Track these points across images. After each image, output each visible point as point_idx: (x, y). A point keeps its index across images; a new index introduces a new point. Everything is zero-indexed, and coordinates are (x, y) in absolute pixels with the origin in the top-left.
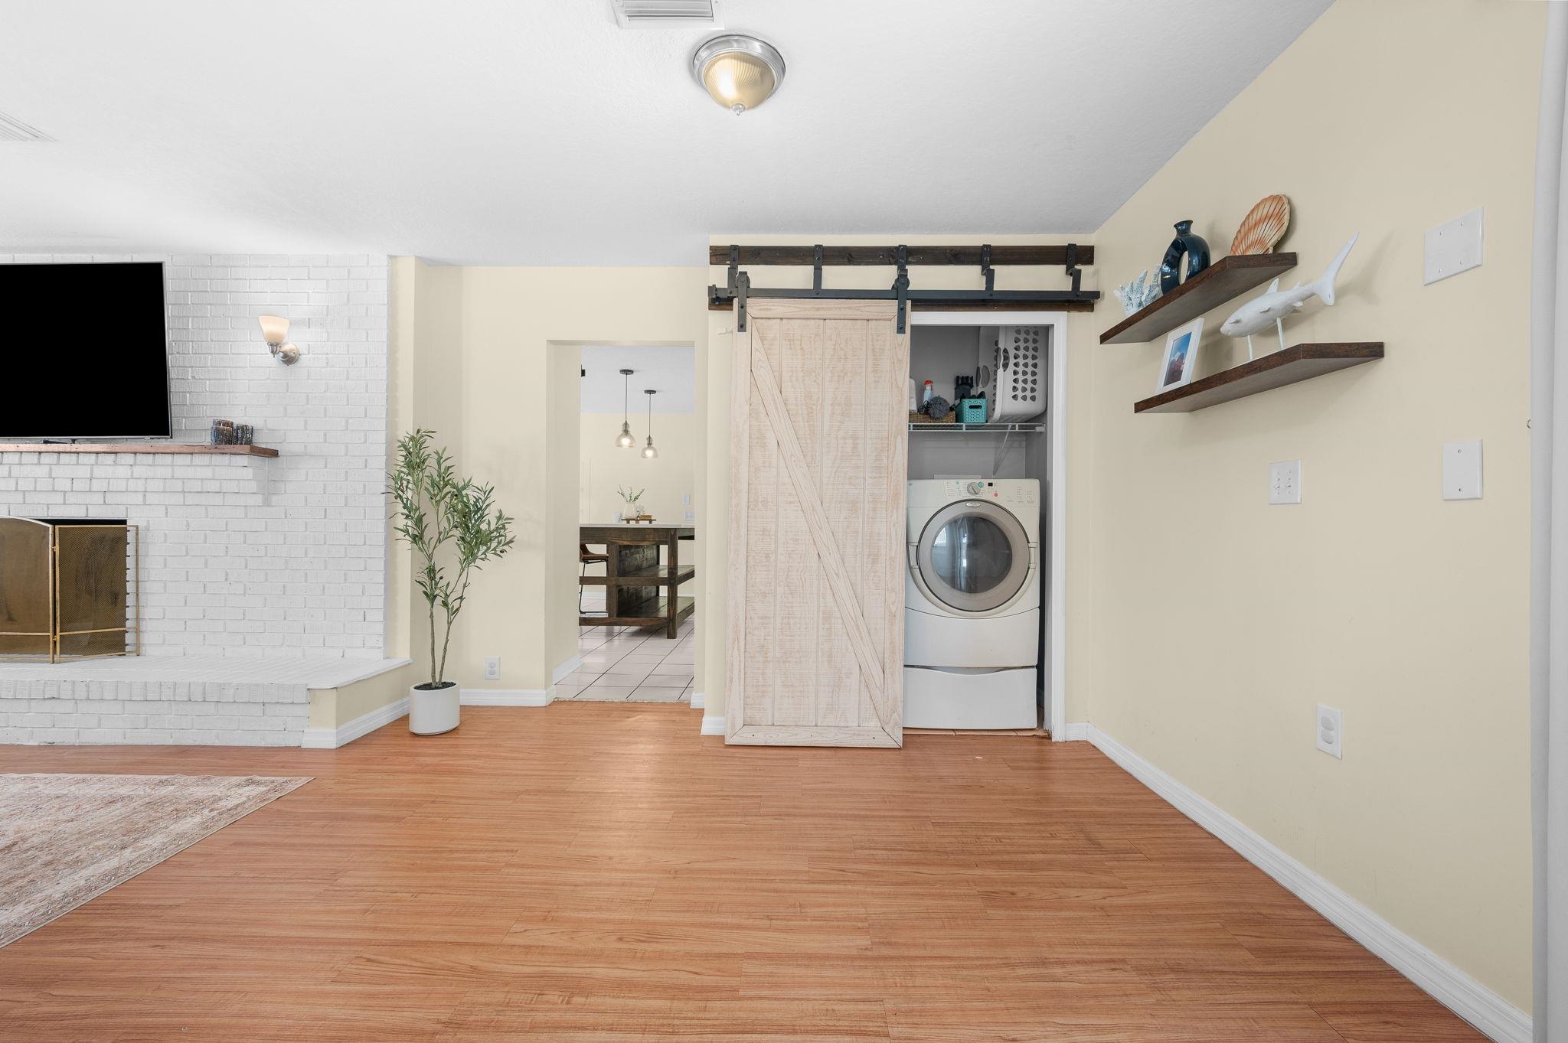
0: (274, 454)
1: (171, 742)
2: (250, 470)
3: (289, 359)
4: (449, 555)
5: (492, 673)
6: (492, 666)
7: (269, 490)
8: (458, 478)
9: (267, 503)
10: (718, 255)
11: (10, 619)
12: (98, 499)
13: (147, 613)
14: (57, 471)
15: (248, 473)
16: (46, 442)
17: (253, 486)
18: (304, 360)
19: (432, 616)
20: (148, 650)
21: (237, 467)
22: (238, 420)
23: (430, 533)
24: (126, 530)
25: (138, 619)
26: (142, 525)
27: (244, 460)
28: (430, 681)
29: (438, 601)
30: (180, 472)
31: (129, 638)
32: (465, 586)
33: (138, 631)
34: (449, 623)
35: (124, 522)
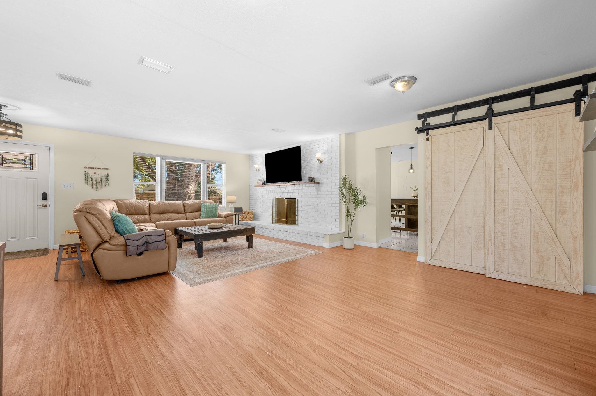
0: (318, 183)
1: (302, 242)
2: (315, 187)
3: (321, 162)
4: (352, 206)
5: (363, 237)
6: (363, 235)
7: (318, 191)
8: (354, 187)
9: (318, 194)
10: (420, 117)
11: (281, 217)
12: (292, 194)
13: (299, 217)
14: (287, 189)
15: (314, 188)
16: (285, 183)
17: (315, 190)
18: (324, 162)
19: (348, 221)
20: (299, 224)
21: (312, 186)
22: (313, 176)
23: (348, 201)
24: (296, 200)
25: (298, 218)
26: (298, 199)
27: (313, 185)
28: (348, 237)
29: (349, 217)
30: (304, 188)
31: (297, 222)
32: (355, 214)
33: (298, 221)
34: (352, 223)
35: (295, 198)
